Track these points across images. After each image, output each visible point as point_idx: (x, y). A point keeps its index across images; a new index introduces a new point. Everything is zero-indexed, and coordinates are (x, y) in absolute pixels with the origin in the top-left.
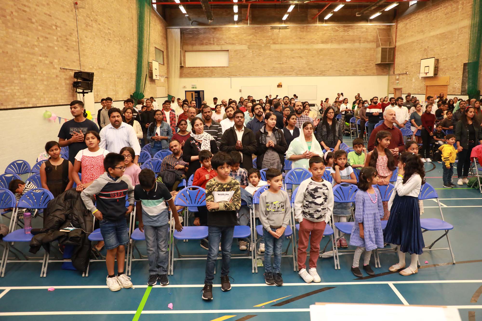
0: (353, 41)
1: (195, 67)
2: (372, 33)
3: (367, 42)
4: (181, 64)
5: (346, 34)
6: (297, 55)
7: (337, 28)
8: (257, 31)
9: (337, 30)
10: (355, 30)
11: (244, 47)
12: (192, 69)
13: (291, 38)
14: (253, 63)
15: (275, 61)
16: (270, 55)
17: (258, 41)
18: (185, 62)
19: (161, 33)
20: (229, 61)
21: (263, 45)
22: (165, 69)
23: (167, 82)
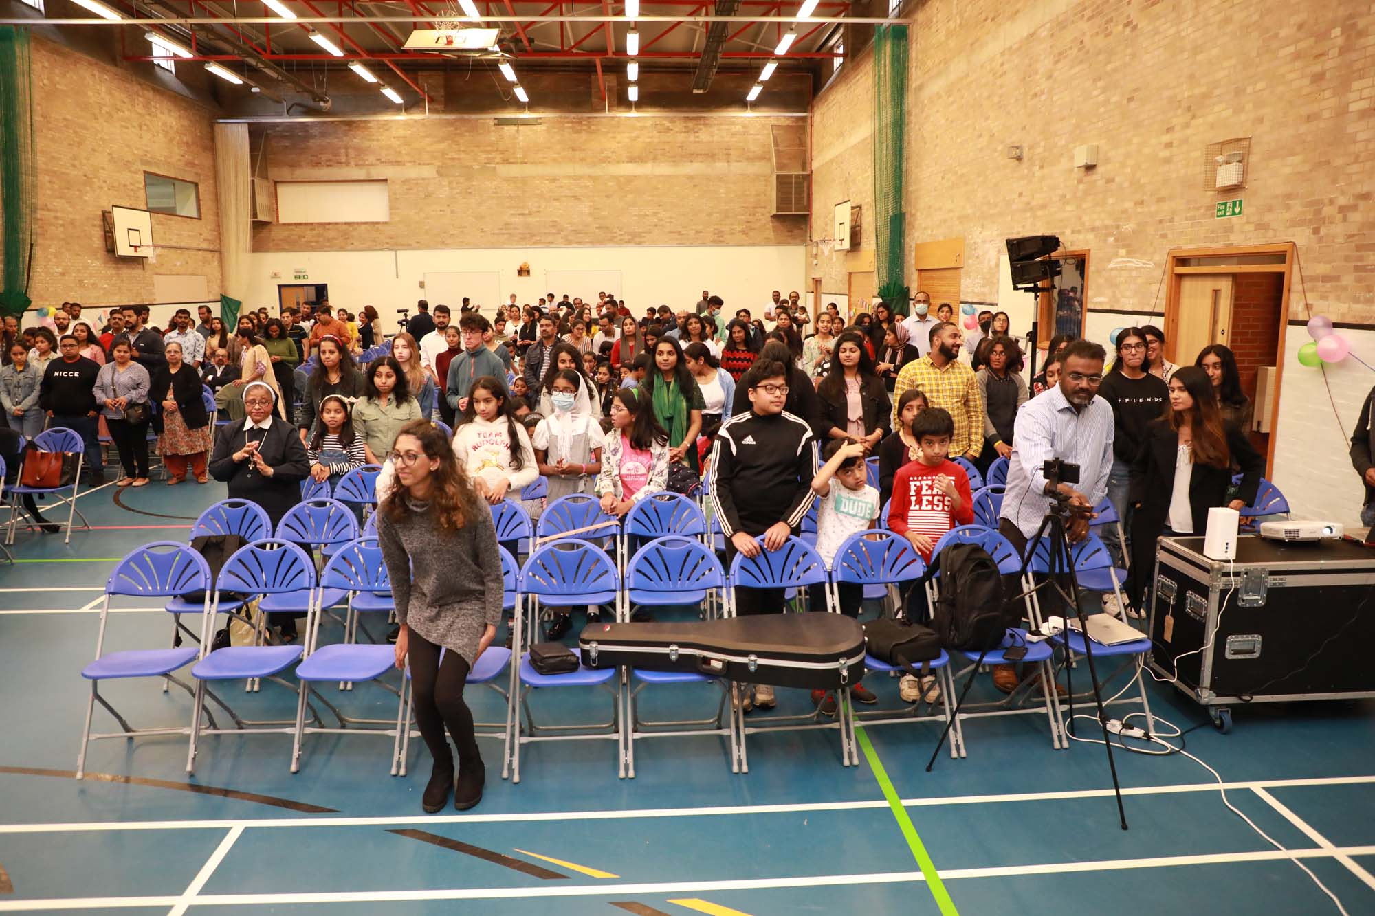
0: (711, 156)
1: (300, 224)
2: (756, 137)
3: (748, 159)
4: (255, 215)
5: (692, 138)
6: (567, 192)
7: (668, 124)
8: (459, 131)
9: (668, 129)
10: (715, 129)
11: (428, 172)
12: (293, 230)
13: (549, 148)
14: (452, 212)
15: (509, 207)
16: (496, 193)
17: (462, 156)
18: (275, 211)
19: (185, 135)
20: (391, 208)
21: (476, 167)
22: (205, 228)
23: (216, 263)
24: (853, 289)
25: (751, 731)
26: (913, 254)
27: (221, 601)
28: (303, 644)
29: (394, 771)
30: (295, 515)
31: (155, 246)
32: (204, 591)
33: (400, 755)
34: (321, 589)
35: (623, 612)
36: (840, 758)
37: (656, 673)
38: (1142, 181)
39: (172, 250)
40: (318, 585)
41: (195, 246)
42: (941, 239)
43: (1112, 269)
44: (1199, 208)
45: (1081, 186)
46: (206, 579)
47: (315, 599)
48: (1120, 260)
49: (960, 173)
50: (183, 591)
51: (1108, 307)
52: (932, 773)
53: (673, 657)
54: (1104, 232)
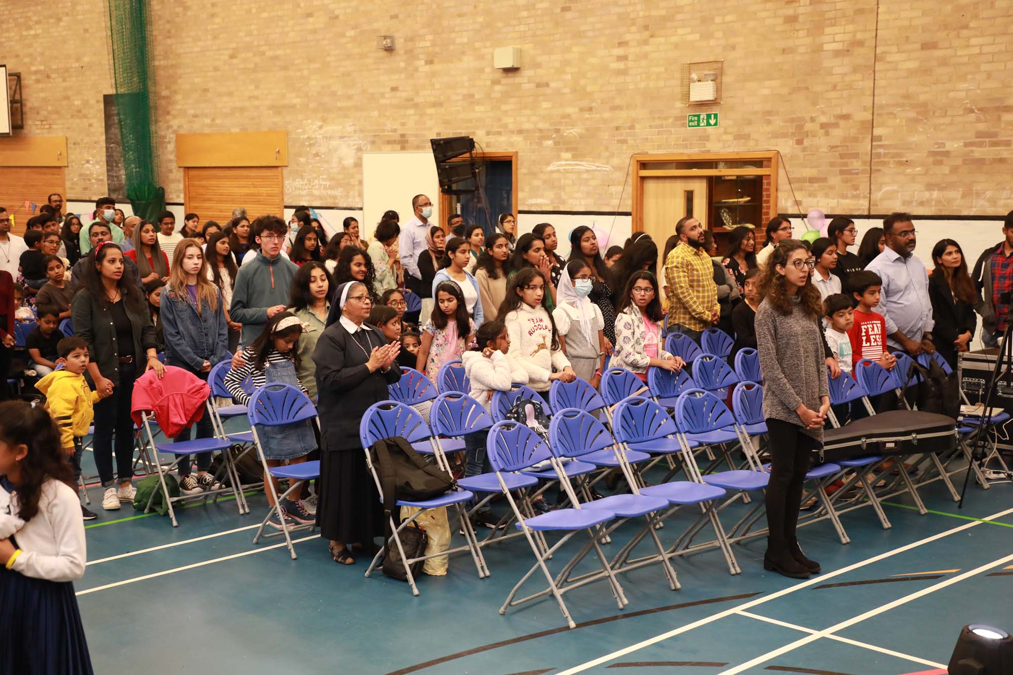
26: (171, 147)
29: (733, 571)
42: (236, 130)
45: (498, 88)
48: (563, 163)
53: (864, 447)
54: (537, 135)
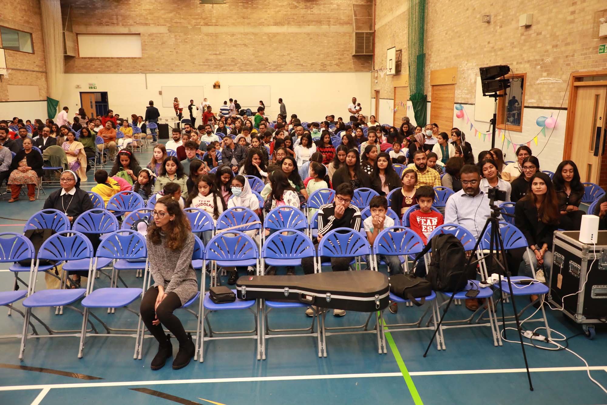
0: (319, 22)
1: (91, 58)
2: (345, 11)
3: (340, 24)
4: (65, 52)
5: (309, 12)
6: (240, 42)
7: (296, 4)
8: (180, 7)
9: (296, 7)
10: (322, 7)
11: (163, 30)
12: (87, 61)
13: (230, 17)
14: (177, 52)
15: (208, 50)
16: (201, 42)
17: (182, 21)
18: (77, 50)
19: (23, 5)
20: (142, 50)
21: (190, 27)
22: (37, 59)
23: (44, 79)
24: (397, 96)
25: (328, 334)
26: (429, 76)
27: (41, 264)
28: (86, 288)
29: (135, 357)
30: (83, 218)
31: (7, 69)
32: (31, 259)
33: (139, 348)
34: (97, 258)
35: (260, 269)
36: (377, 350)
37: (277, 303)
38: (557, 34)
39: (19, 71)
40: (94, 256)
41: (31, 69)
42: (445, 68)
43: (539, 84)
44: (589, 49)
45: (523, 37)
46: (32, 252)
47: (93, 263)
48: (543, 78)
49: (456, 31)
50: (19, 259)
51: (536, 105)
52: (426, 358)
53: (286, 294)
54: (535, 63)
